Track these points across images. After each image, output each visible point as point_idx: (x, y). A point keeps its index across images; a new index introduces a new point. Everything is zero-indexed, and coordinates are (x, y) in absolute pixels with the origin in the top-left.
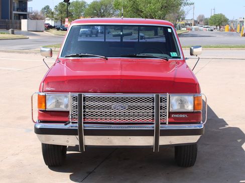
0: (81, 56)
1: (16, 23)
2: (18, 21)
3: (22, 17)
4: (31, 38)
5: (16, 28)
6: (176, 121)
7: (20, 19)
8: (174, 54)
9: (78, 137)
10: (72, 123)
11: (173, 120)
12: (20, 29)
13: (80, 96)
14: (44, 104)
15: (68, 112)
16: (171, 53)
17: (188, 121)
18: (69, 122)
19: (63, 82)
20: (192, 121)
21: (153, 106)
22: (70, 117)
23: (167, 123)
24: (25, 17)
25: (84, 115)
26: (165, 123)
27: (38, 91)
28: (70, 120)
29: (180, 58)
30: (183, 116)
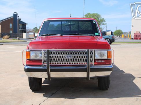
0: (49, 35)
1: (21, 35)
2: (21, 34)
3: (23, 32)
4: (27, 41)
5: (21, 37)
6: (98, 64)
7: (22, 33)
8: (96, 34)
9: (47, 73)
10: (44, 65)
11: (96, 64)
12: (23, 37)
13: (48, 51)
14: (29, 56)
15: (42, 60)
16: (95, 33)
17: (105, 64)
18: (42, 65)
19: (39, 44)
20: (107, 64)
21: (86, 56)
22: (43, 62)
23: (94, 65)
24: (25, 32)
25: (50, 61)
26: (93, 65)
27: (26, 49)
28: (43, 64)
29: (100, 35)
30: (102, 61)
